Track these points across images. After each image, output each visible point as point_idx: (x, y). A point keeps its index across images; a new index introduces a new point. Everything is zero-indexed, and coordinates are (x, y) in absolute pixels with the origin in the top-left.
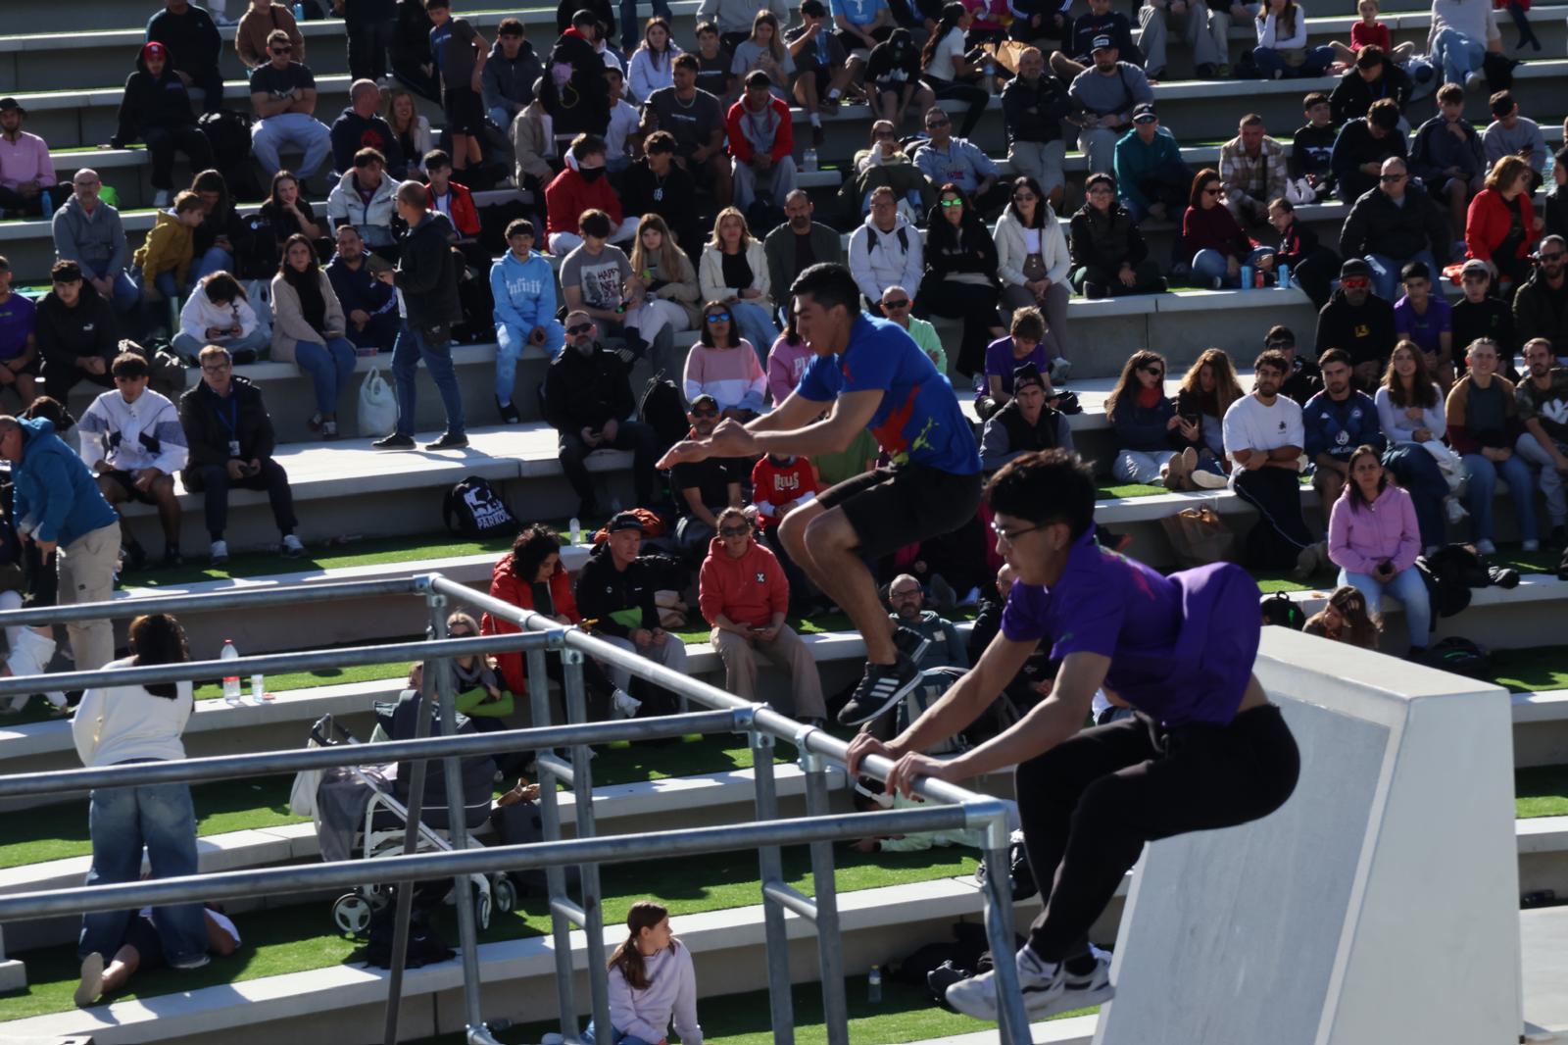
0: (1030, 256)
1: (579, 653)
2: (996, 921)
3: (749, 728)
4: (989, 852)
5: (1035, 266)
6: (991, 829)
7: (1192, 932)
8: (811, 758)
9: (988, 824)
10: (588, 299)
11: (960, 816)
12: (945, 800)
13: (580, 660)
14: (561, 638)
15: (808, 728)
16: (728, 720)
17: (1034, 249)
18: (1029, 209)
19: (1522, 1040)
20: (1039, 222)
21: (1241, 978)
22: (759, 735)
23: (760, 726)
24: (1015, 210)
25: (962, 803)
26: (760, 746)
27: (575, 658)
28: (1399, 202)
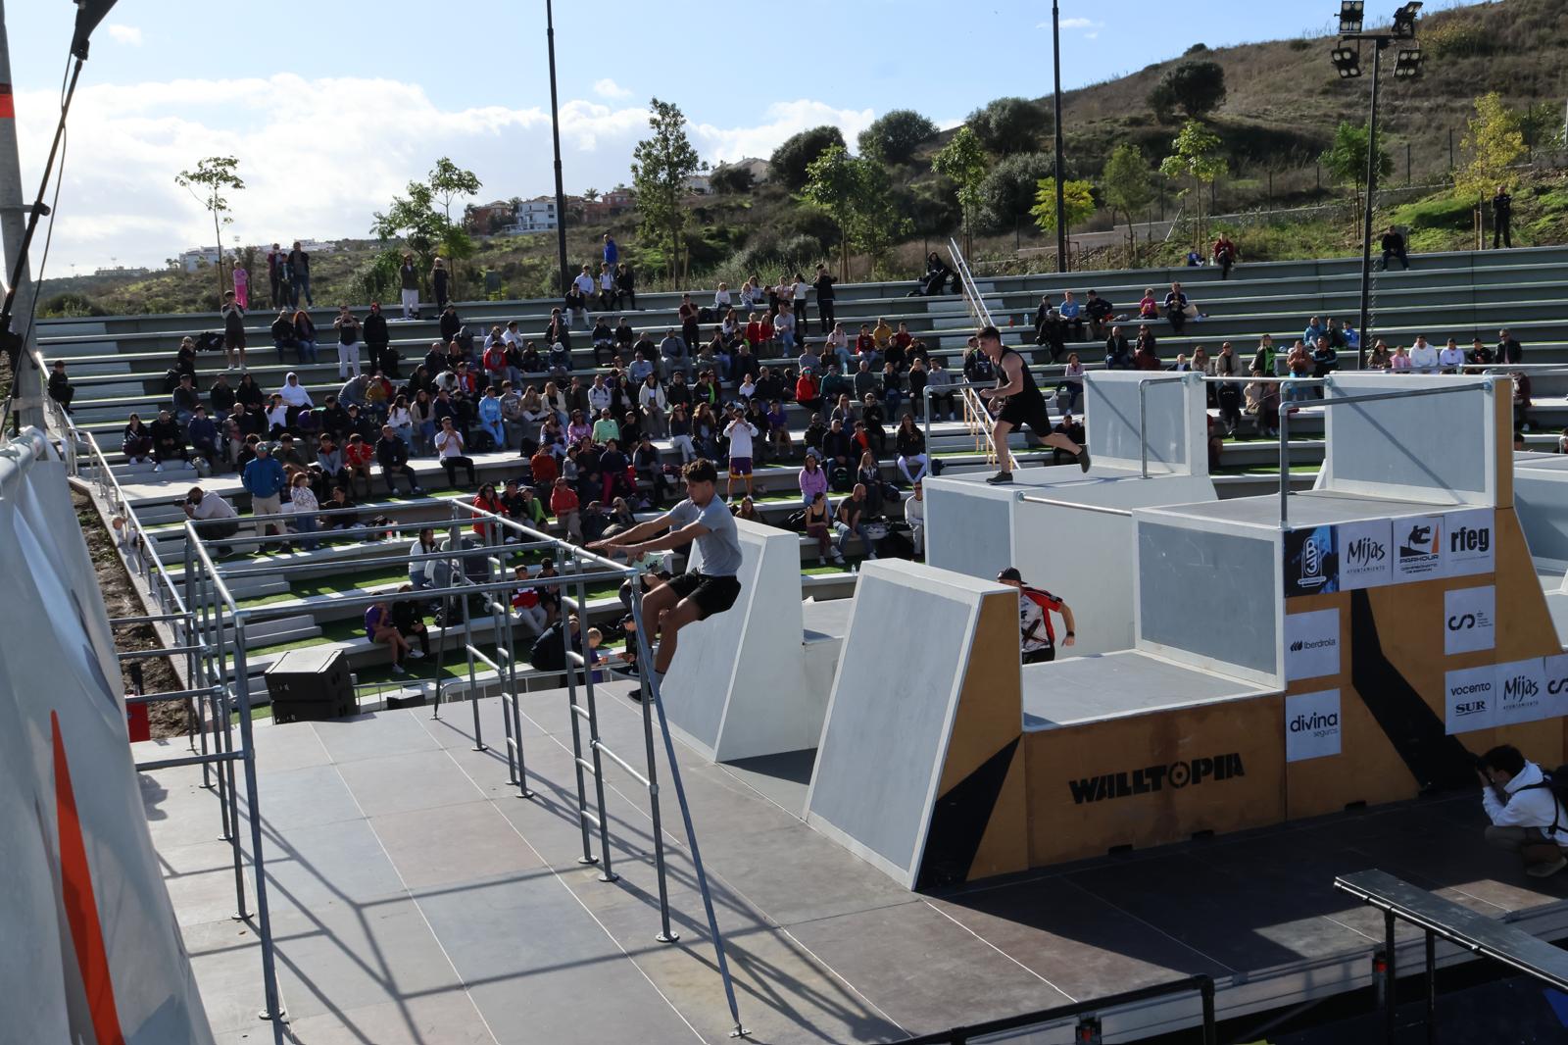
0: (651, 398)
3: (558, 548)
5: (652, 401)
6: (634, 577)
8: (577, 556)
11: (624, 574)
12: (620, 569)
16: (551, 546)
17: (653, 396)
18: (652, 382)
19: (804, 642)
20: (655, 388)
23: (559, 546)
24: (648, 384)
25: (625, 570)
26: (562, 554)
28: (767, 379)
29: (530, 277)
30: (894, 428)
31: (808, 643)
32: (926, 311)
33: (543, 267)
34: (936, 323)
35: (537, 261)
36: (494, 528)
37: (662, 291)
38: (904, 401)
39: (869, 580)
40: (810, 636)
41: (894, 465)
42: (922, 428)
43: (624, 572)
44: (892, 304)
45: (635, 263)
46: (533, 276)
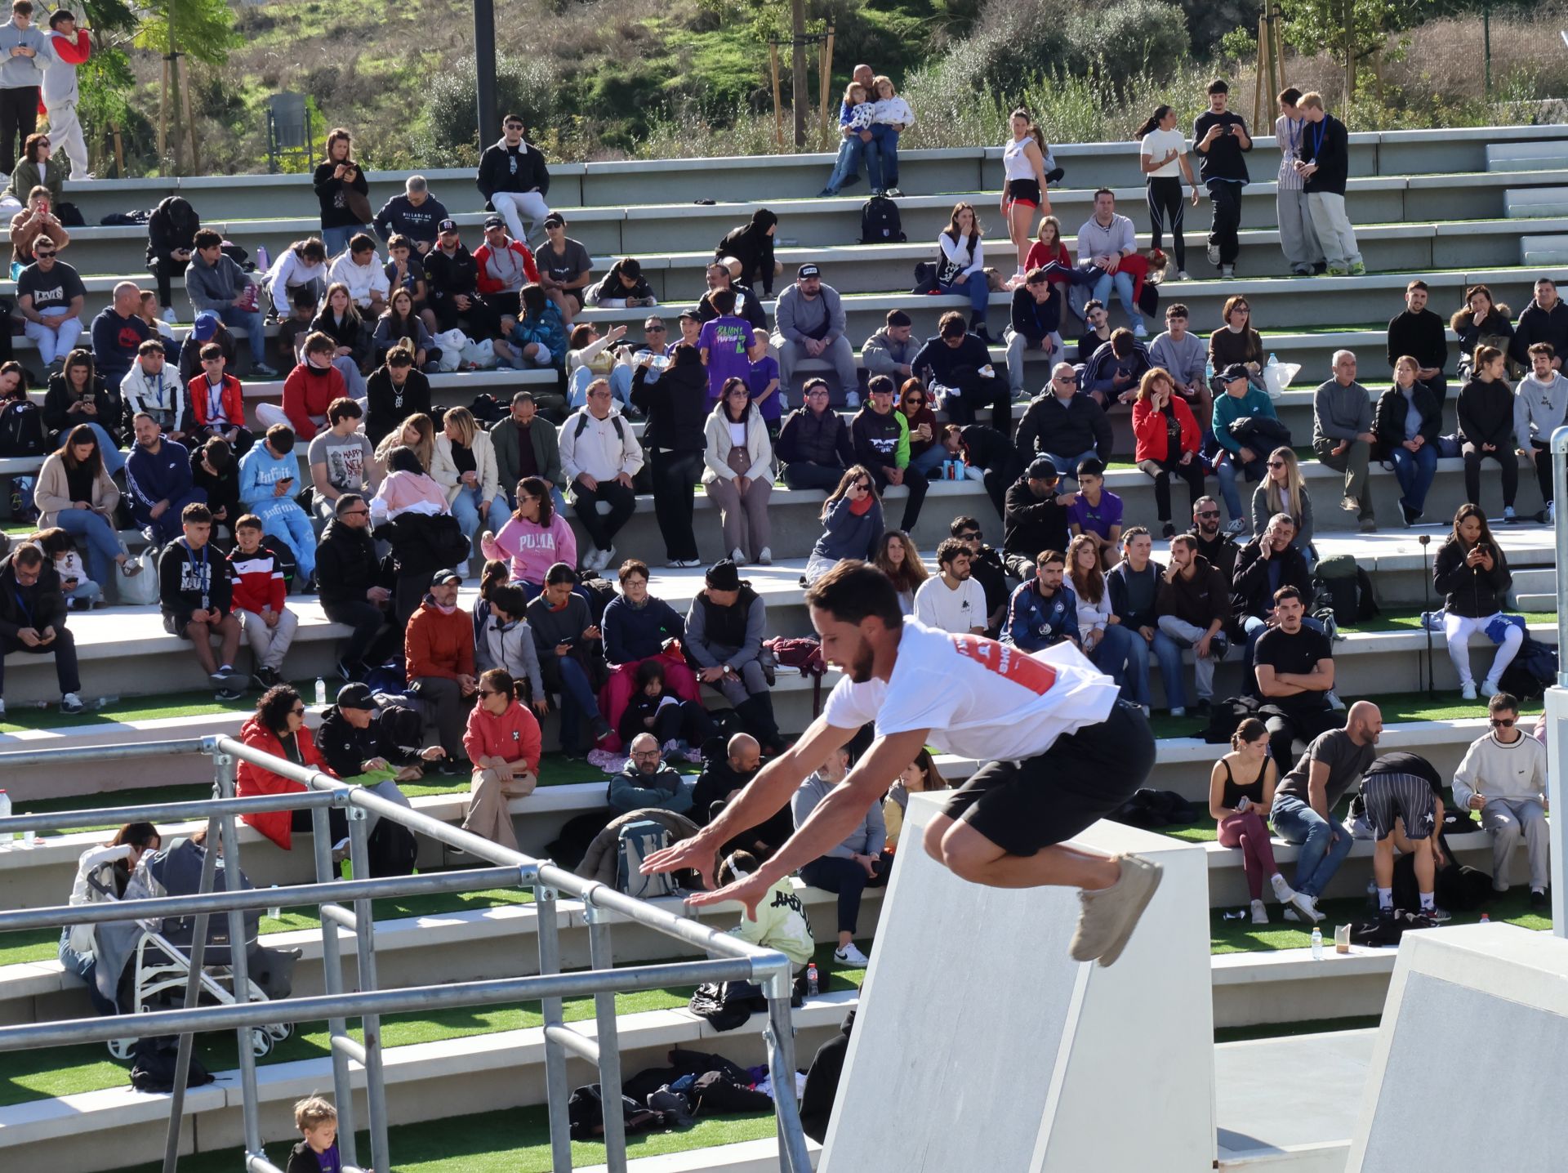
0: (735, 450)
1: (362, 810)
2: (779, 1063)
3: (535, 883)
4: (773, 1001)
5: (741, 459)
6: (775, 980)
7: (912, 1065)
8: (595, 911)
9: (773, 975)
10: (334, 478)
11: (747, 968)
12: (732, 953)
13: (364, 817)
14: (346, 796)
15: (594, 883)
16: (515, 875)
17: (740, 443)
19: (1216, 1165)
20: (744, 420)
21: (959, 1106)
22: (544, 889)
23: (542, 880)
25: (749, 957)
26: (544, 899)
27: (359, 815)
28: (1066, 402)
29: (378, 108)
30: (1425, 541)
31: (1229, 1162)
32: (1500, 213)
33: (413, 81)
34: (1530, 246)
35: (397, 65)
36: (339, 825)
37: (758, 149)
38: (1446, 465)
39: (1423, 984)
40: (1232, 1142)
41: (1424, 645)
42: (1511, 541)
43: (748, 963)
44: (1405, 193)
45: (674, 73)
46: (383, 104)
